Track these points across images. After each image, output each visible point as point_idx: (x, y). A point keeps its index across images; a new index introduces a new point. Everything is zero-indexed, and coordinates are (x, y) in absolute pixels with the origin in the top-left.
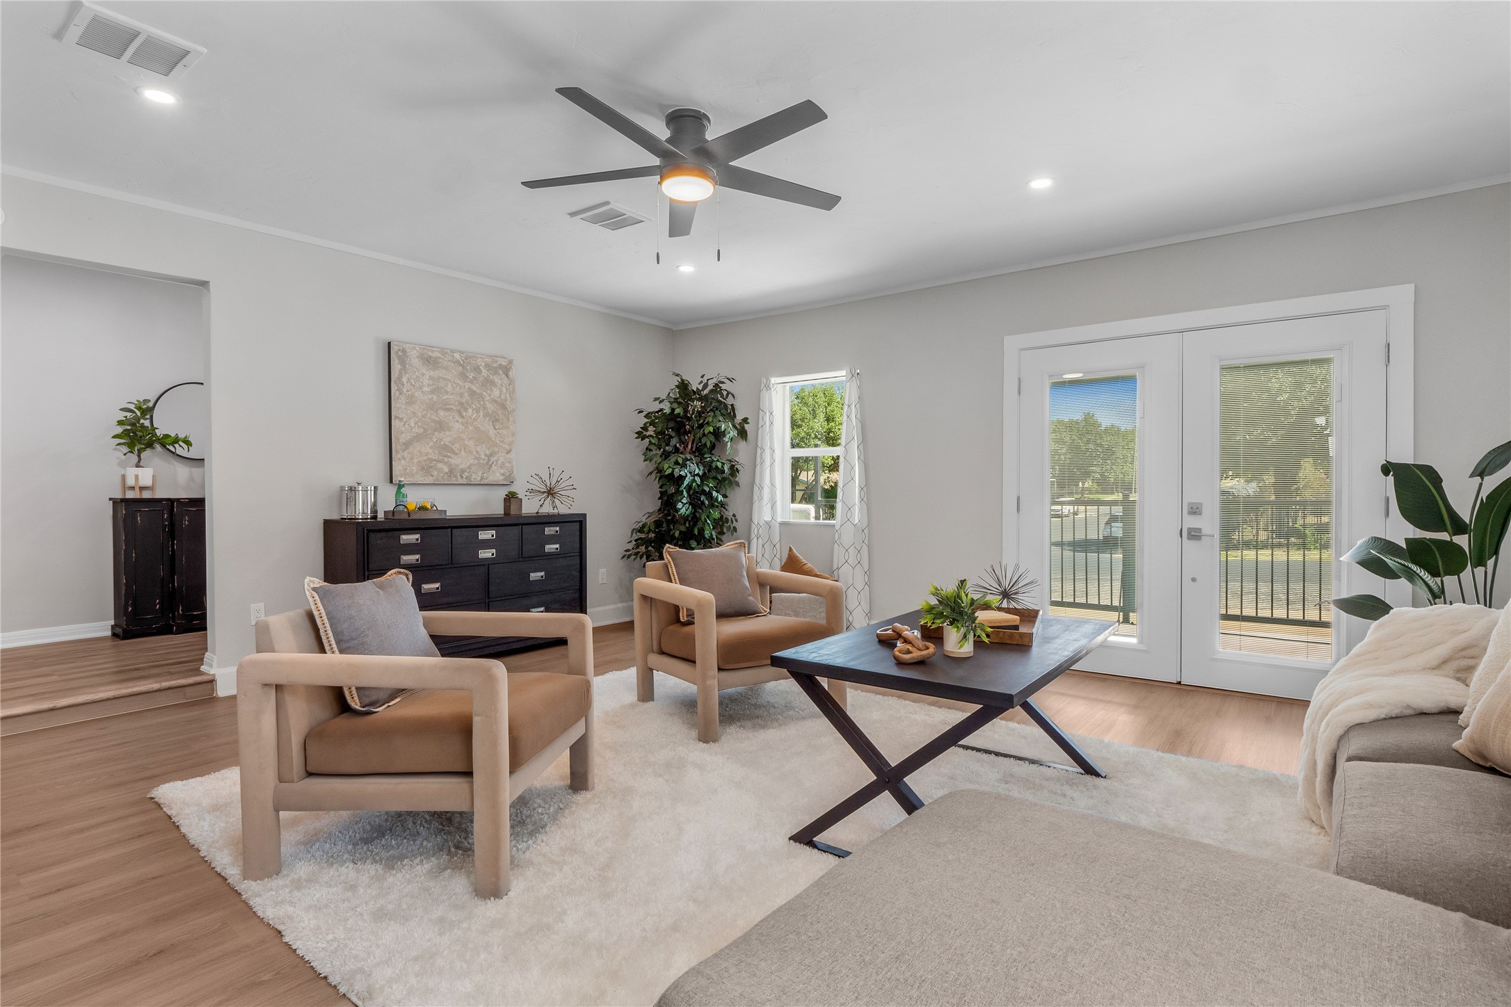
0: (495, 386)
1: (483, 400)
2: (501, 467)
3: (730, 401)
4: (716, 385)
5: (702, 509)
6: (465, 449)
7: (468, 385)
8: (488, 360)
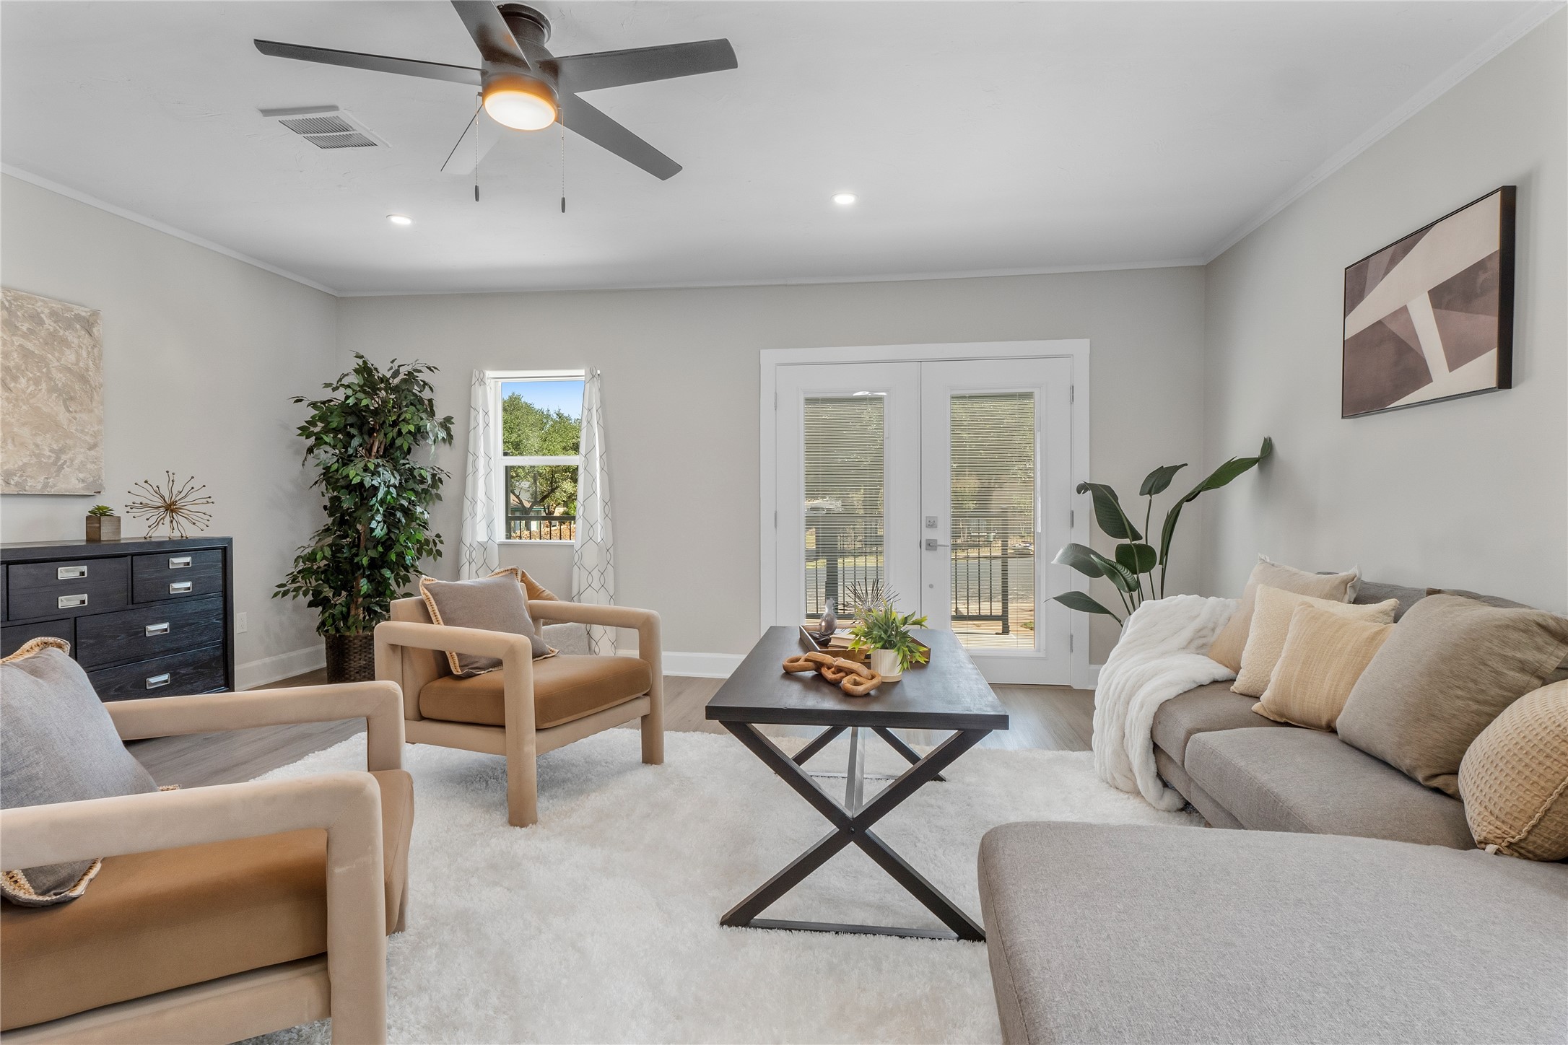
0: (69, 346)
1: (47, 366)
2: (79, 470)
3: (426, 395)
4: (410, 374)
5: (399, 529)
6: (13, 440)
7: (18, 341)
8: (55, 306)
